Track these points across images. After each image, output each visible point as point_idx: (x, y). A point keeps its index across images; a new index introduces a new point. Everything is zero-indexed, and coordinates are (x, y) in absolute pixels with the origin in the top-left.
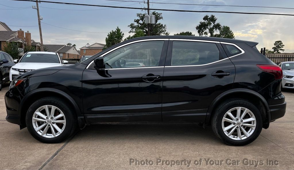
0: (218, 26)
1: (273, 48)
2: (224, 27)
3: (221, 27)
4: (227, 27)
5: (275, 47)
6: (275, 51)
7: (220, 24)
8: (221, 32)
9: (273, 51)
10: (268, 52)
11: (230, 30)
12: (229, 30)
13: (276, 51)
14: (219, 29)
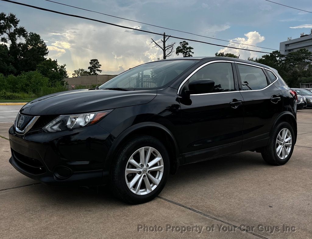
0: (21, 32)
1: (89, 68)
2: (32, 33)
3: (26, 34)
4: (36, 34)
5: (91, 66)
6: (91, 71)
7: (24, 28)
8: (28, 40)
9: (89, 71)
10: (84, 73)
11: (41, 39)
12: (39, 39)
13: (93, 72)
14: (25, 36)
